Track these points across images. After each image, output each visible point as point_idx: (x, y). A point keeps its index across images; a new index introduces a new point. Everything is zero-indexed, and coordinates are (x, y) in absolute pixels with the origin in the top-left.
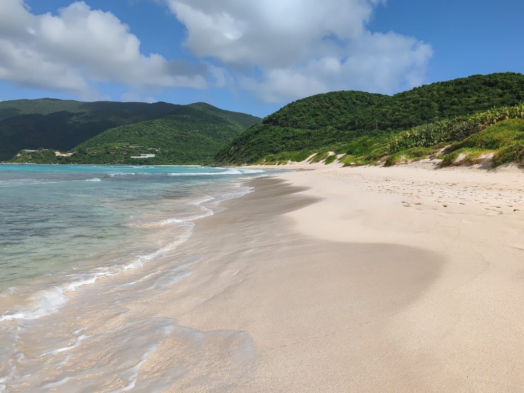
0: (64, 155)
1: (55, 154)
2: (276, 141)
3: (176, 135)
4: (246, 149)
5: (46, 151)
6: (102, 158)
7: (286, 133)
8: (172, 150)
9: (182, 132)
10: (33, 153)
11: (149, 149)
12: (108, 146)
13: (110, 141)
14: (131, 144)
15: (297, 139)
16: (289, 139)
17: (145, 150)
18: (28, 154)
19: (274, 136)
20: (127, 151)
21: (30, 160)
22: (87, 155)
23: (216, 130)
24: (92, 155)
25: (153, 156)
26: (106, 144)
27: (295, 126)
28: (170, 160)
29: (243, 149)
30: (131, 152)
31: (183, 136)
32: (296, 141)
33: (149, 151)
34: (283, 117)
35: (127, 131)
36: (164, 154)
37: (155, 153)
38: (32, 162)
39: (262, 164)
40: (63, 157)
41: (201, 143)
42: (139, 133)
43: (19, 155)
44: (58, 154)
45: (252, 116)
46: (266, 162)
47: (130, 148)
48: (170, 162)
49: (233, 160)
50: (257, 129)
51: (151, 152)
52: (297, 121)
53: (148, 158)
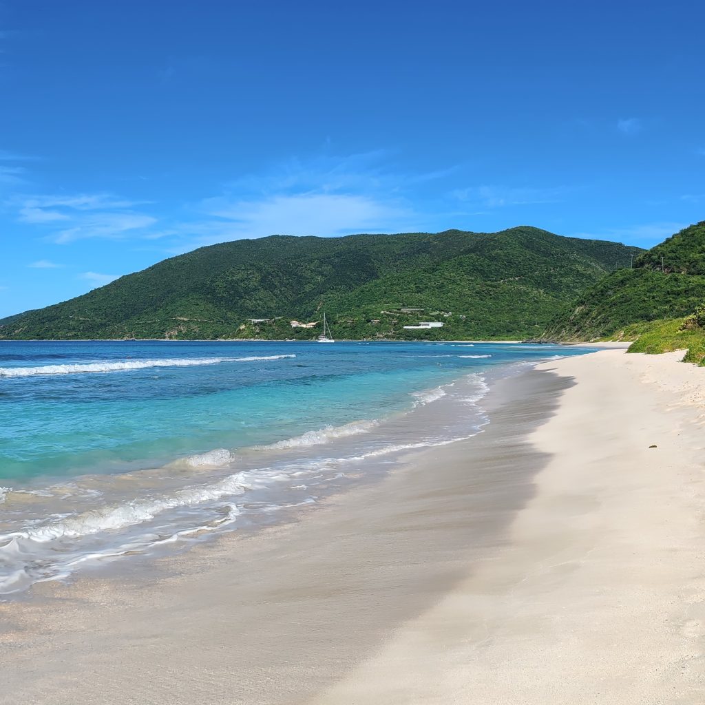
0: (304, 326)
1: (289, 324)
2: (654, 297)
3: (478, 288)
4: (600, 313)
5: (279, 320)
6: (359, 329)
7: (673, 283)
8: (472, 314)
9: (489, 283)
10: (261, 323)
11: (433, 313)
12: (368, 310)
13: (370, 301)
14: (404, 305)
15: (694, 295)
16: (679, 295)
17: (427, 314)
18: (255, 324)
19: (651, 290)
20: (398, 318)
21: (258, 334)
22: (337, 325)
23: (551, 275)
24: (344, 325)
25: (439, 325)
26: (365, 307)
27: (693, 270)
28: (469, 333)
29: (594, 314)
30: (403, 319)
31: (491, 289)
32: (690, 299)
33: (433, 316)
34: (670, 255)
35: (398, 285)
36: (458, 321)
37: (444, 320)
38: (260, 338)
39: (615, 341)
40: (302, 328)
41: (522, 301)
42: (417, 287)
43: (243, 327)
44: (295, 324)
45: (624, 246)
46: (624, 336)
47: (401, 313)
48: (470, 335)
49: (578, 331)
50: (621, 278)
51: (438, 319)
52: (696, 261)
53: (432, 328)
